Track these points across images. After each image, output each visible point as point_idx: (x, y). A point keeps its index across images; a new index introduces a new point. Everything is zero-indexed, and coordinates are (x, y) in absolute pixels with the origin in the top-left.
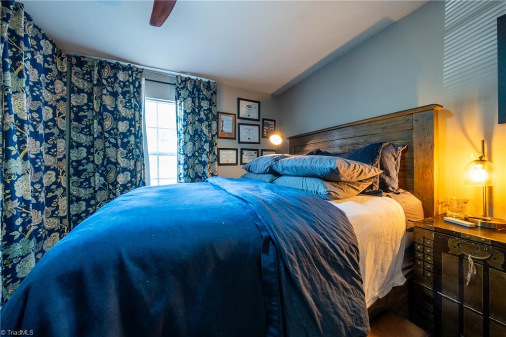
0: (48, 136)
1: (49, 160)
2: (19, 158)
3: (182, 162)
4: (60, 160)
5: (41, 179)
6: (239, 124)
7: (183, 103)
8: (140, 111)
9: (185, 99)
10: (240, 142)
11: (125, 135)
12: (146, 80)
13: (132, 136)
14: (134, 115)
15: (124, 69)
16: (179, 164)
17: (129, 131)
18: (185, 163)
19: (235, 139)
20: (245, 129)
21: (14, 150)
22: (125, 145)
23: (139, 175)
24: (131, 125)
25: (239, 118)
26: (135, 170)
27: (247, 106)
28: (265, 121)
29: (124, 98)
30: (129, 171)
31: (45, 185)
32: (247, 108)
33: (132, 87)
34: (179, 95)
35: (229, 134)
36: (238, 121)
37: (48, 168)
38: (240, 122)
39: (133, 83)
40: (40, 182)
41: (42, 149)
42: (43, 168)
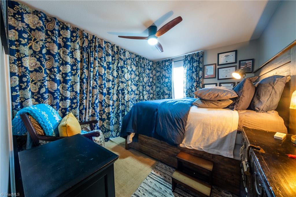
0: (151, 85)
1: (151, 91)
2: (145, 91)
3: (185, 91)
4: (154, 91)
5: (150, 96)
6: (218, 69)
7: (186, 66)
8: (171, 74)
9: (187, 64)
10: (218, 79)
11: (167, 83)
12: (174, 62)
13: (169, 83)
14: (170, 76)
15: (168, 61)
16: (184, 92)
17: (168, 81)
18: (187, 92)
19: (215, 78)
20: (223, 71)
21: (144, 89)
22: (167, 86)
23: (171, 96)
24: (169, 79)
25: (218, 65)
26: (170, 94)
27: (225, 56)
28: (241, 62)
29: (167, 71)
30: (168, 94)
31: (151, 97)
32: (225, 57)
33: (169, 66)
34: (185, 63)
35: (211, 75)
36: (218, 67)
37: (151, 93)
38: (219, 67)
39: (170, 65)
40: (149, 96)
41: (150, 89)
42: (150, 93)
